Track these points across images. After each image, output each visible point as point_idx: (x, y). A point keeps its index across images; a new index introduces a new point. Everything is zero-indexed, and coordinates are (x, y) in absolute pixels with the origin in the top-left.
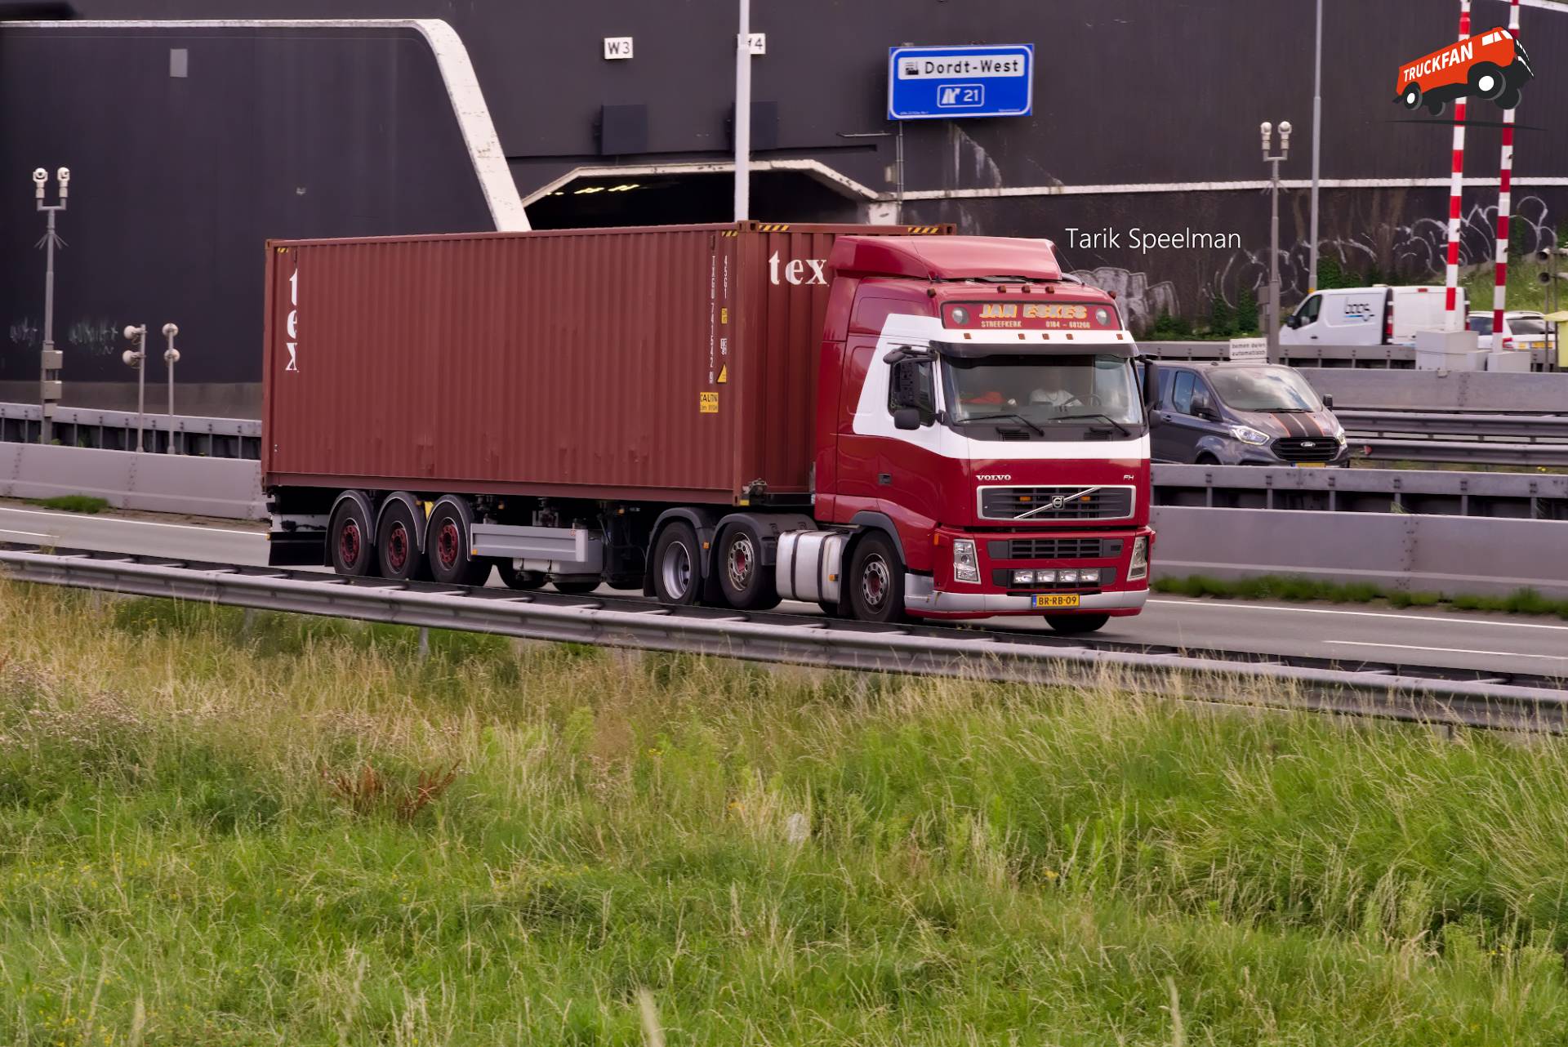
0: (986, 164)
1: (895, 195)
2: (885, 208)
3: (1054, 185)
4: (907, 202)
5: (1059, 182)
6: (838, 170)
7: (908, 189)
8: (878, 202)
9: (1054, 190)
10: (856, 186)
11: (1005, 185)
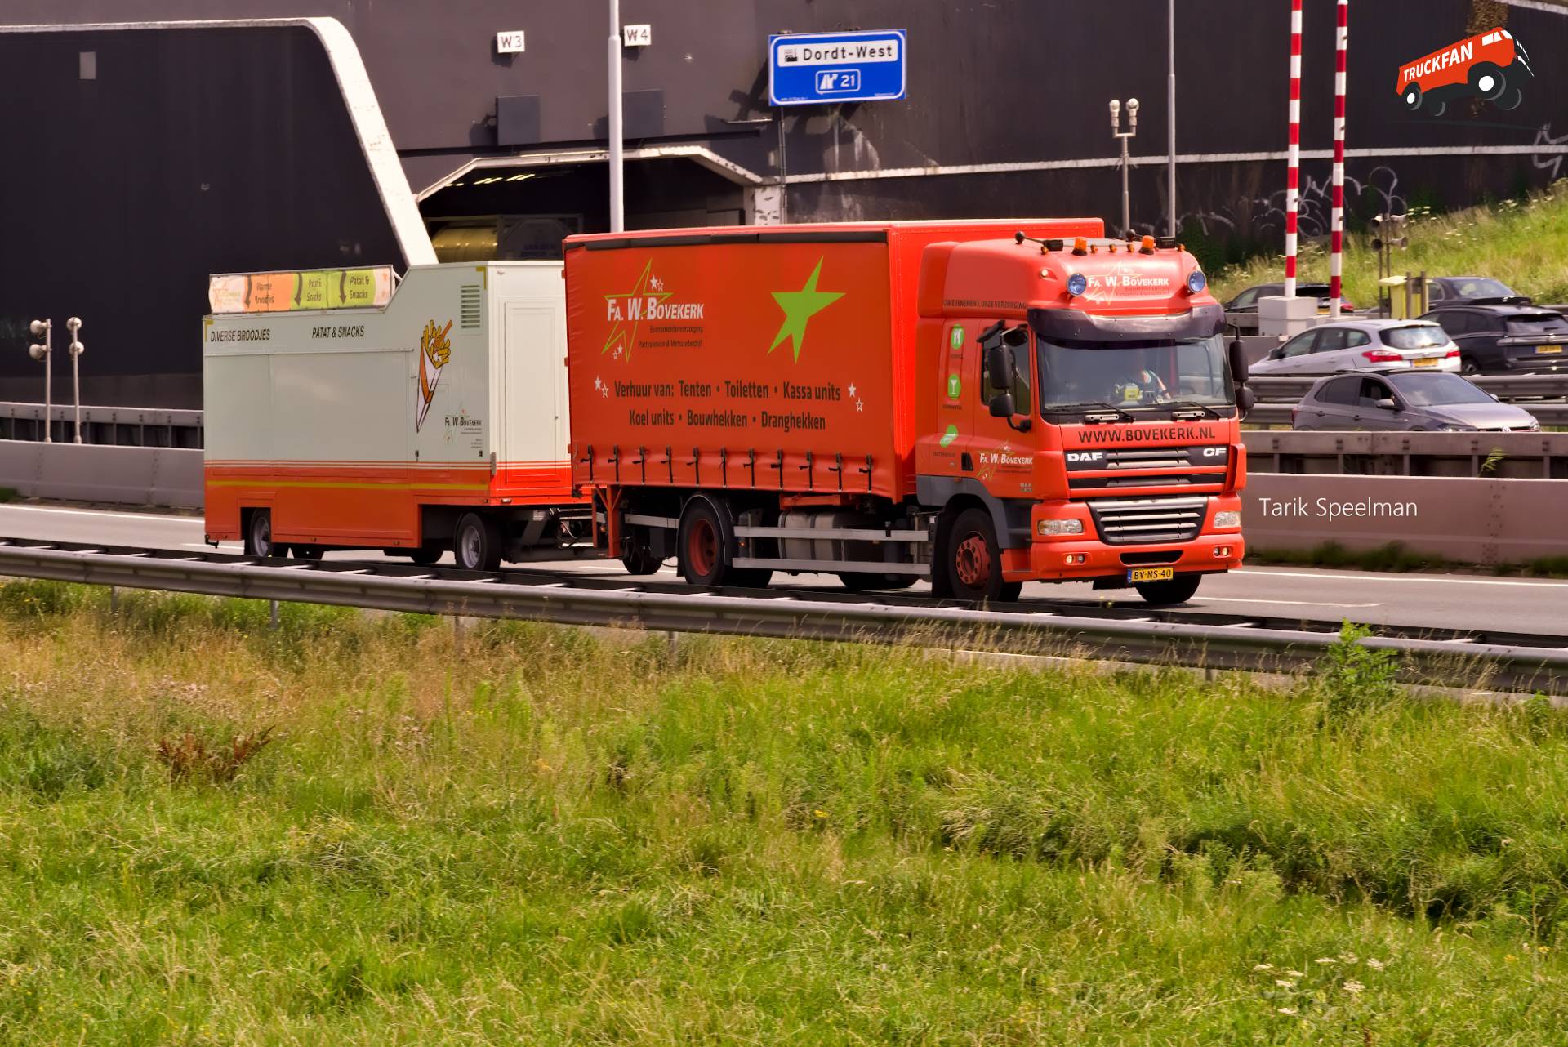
0: (865, 148)
1: (778, 178)
2: (769, 192)
3: (929, 166)
4: (790, 187)
5: (934, 162)
6: (723, 156)
7: (790, 173)
8: (763, 186)
9: (930, 171)
10: (741, 171)
11: (883, 167)
